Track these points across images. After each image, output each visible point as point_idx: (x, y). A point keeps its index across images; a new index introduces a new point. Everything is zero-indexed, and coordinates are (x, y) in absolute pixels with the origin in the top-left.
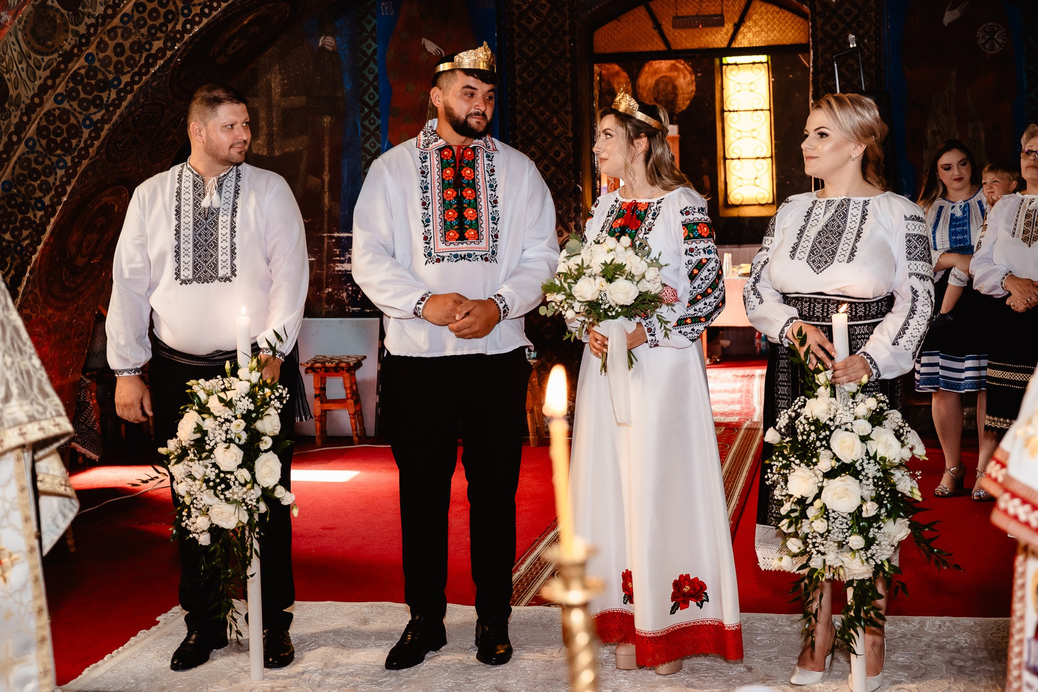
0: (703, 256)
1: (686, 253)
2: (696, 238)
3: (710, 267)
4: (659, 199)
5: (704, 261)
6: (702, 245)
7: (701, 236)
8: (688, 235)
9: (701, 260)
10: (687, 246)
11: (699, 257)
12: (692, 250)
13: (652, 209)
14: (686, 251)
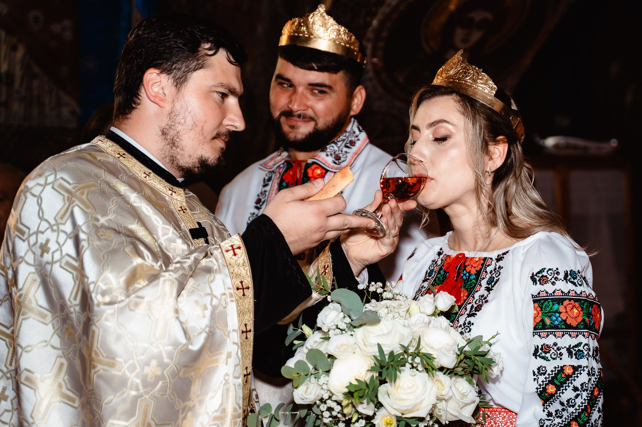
0: (567, 361)
1: (535, 354)
2: (556, 327)
3: (577, 383)
4: (500, 252)
5: (568, 371)
6: (566, 341)
7: (567, 326)
8: (542, 321)
9: (562, 369)
10: (539, 342)
11: (558, 363)
12: (546, 348)
13: (489, 269)
14: (536, 350)
